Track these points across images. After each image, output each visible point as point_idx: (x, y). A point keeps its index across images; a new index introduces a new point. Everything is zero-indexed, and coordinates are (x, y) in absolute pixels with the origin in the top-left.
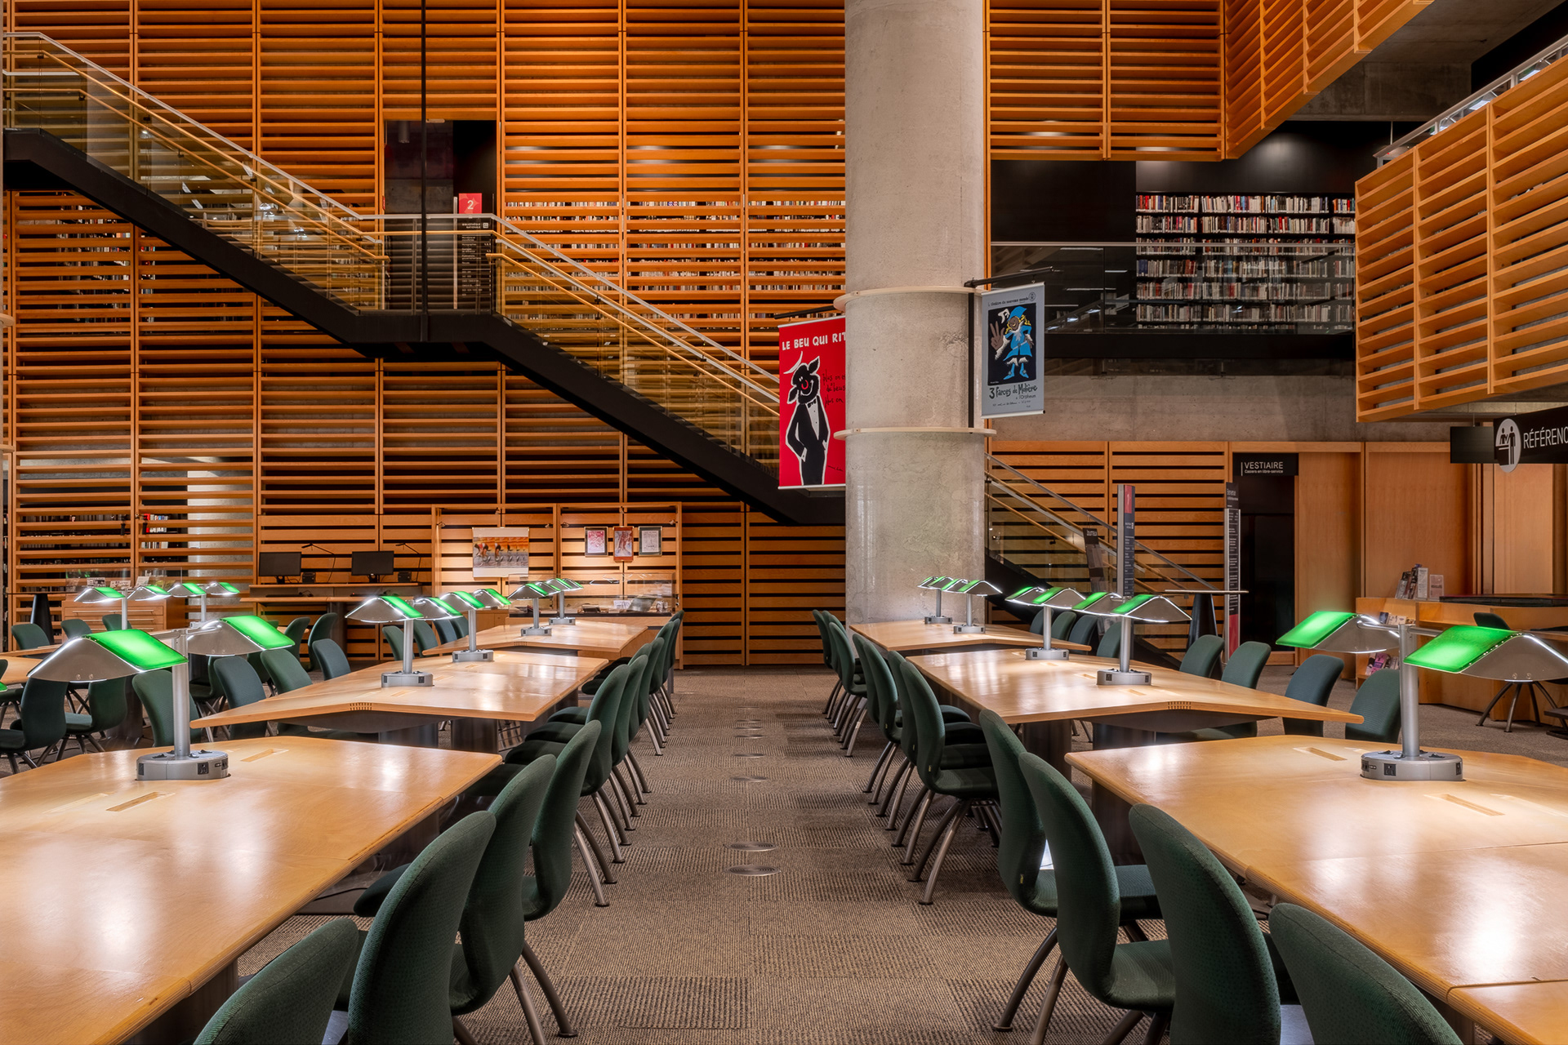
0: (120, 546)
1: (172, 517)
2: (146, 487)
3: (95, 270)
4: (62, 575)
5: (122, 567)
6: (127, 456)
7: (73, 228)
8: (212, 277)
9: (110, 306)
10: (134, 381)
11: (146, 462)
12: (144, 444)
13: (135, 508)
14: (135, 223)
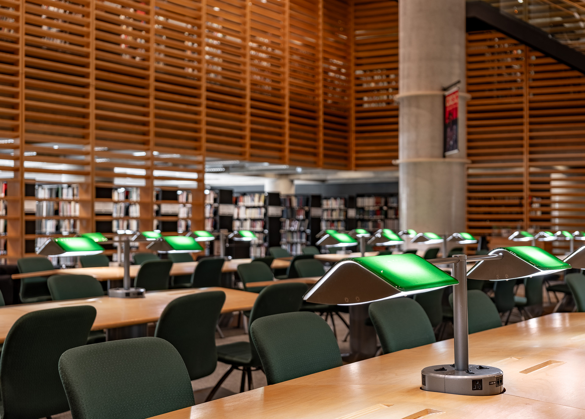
0: (518, 213)
1: (543, 198)
2: (532, 183)
3: (504, 71)
4: (490, 228)
5: (519, 224)
6: (521, 167)
7: (492, 50)
8: (565, 70)
9: (510, 89)
10: (526, 127)
11: (532, 170)
12: (531, 160)
13: (526, 194)
14: (527, 44)
